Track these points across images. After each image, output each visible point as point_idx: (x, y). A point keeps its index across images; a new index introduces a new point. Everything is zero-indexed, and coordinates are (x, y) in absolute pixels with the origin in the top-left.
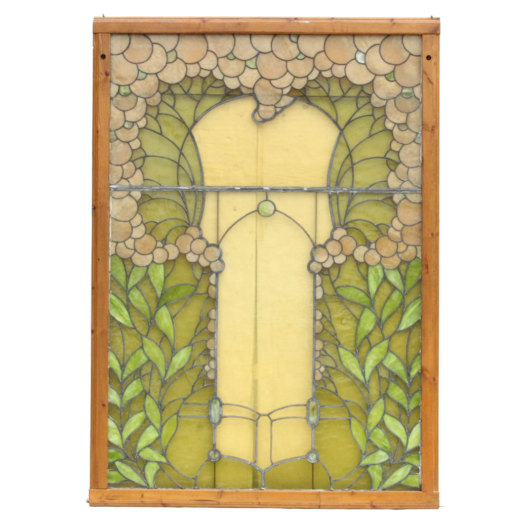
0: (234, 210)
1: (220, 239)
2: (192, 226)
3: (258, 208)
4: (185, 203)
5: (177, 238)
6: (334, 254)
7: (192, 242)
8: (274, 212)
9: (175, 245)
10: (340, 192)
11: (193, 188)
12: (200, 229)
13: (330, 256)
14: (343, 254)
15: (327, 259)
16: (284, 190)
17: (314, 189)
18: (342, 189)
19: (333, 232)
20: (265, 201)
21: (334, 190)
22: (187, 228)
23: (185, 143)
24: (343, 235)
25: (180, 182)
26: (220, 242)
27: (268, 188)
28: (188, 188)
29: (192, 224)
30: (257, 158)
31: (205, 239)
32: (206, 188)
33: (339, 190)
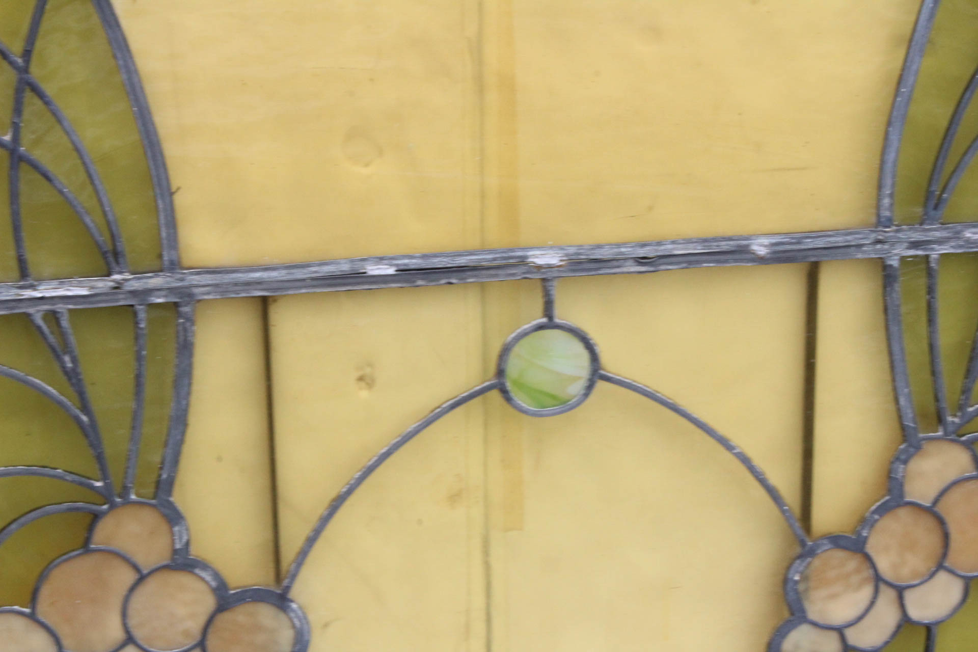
0: (361, 379)
1: (289, 553)
2: (128, 503)
3: (500, 372)
4: (73, 377)
5: (42, 577)
6: (904, 575)
7: (132, 589)
8: (590, 387)
9: (32, 617)
10: (946, 249)
11: (118, 287)
12: (173, 517)
13: (883, 587)
14: (951, 572)
15: (872, 603)
16: (642, 260)
17: (809, 244)
18: (957, 235)
19: (905, 462)
20: (540, 327)
21: (915, 245)
22: (96, 517)
23: (45, 25)
24: (952, 474)
25: (30, 257)
26: (294, 576)
27: (552, 259)
28: (84, 292)
29: (124, 492)
30: (480, 87)
31: (205, 566)
32: (195, 279)
33: (940, 242)
